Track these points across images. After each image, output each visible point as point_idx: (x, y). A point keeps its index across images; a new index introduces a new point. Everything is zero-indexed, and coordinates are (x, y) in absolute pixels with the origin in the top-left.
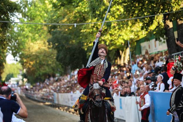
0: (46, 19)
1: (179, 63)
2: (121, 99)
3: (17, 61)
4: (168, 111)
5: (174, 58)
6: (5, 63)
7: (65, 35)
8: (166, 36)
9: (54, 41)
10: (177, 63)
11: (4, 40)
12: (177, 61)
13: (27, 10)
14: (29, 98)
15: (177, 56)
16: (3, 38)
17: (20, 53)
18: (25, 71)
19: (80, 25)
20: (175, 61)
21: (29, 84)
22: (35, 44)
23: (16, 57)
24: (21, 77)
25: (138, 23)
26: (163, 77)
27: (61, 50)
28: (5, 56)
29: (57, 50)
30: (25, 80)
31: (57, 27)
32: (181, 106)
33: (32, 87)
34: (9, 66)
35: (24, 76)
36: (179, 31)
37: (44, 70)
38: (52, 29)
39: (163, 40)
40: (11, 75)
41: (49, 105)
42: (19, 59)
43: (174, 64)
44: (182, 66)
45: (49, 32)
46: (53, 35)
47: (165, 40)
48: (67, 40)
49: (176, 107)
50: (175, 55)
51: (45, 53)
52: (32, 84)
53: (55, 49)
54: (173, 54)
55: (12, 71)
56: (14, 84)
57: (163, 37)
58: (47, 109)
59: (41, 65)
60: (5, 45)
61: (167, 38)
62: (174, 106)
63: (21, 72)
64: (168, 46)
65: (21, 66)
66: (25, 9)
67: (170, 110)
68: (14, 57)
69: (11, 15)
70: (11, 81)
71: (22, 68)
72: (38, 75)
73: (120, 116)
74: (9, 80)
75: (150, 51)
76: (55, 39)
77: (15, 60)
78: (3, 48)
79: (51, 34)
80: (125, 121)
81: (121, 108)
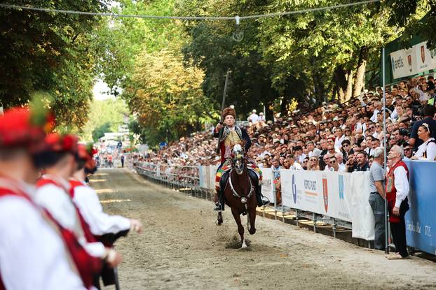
2: (341, 178)
3: (116, 94)
6: (91, 99)
7: (220, 36)
9: (196, 50)
11: (87, 50)
14: (146, 177)
17: (124, 77)
18: (135, 117)
21: (145, 147)
22: (156, 55)
23: (115, 87)
24: (128, 132)
27: (213, 70)
28: (91, 85)
29: (204, 70)
30: (137, 137)
33: (150, 151)
35: (135, 128)
37: (177, 115)
41: (189, 192)
42: (120, 90)
45: (187, 30)
46: (195, 37)
52: (150, 146)
53: (199, 68)
56: (112, 147)
58: (184, 200)
60: (87, 60)
63: (127, 120)
65: (127, 105)
68: (111, 87)
70: (104, 141)
71: (128, 109)
72: (164, 126)
73: (340, 213)
74: (100, 137)
75: (411, 70)
76: (198, 46)
77: (112, 94)
78: (84, 67)
79: (190, 35)
80: (351, 223)
81: (341, 196)
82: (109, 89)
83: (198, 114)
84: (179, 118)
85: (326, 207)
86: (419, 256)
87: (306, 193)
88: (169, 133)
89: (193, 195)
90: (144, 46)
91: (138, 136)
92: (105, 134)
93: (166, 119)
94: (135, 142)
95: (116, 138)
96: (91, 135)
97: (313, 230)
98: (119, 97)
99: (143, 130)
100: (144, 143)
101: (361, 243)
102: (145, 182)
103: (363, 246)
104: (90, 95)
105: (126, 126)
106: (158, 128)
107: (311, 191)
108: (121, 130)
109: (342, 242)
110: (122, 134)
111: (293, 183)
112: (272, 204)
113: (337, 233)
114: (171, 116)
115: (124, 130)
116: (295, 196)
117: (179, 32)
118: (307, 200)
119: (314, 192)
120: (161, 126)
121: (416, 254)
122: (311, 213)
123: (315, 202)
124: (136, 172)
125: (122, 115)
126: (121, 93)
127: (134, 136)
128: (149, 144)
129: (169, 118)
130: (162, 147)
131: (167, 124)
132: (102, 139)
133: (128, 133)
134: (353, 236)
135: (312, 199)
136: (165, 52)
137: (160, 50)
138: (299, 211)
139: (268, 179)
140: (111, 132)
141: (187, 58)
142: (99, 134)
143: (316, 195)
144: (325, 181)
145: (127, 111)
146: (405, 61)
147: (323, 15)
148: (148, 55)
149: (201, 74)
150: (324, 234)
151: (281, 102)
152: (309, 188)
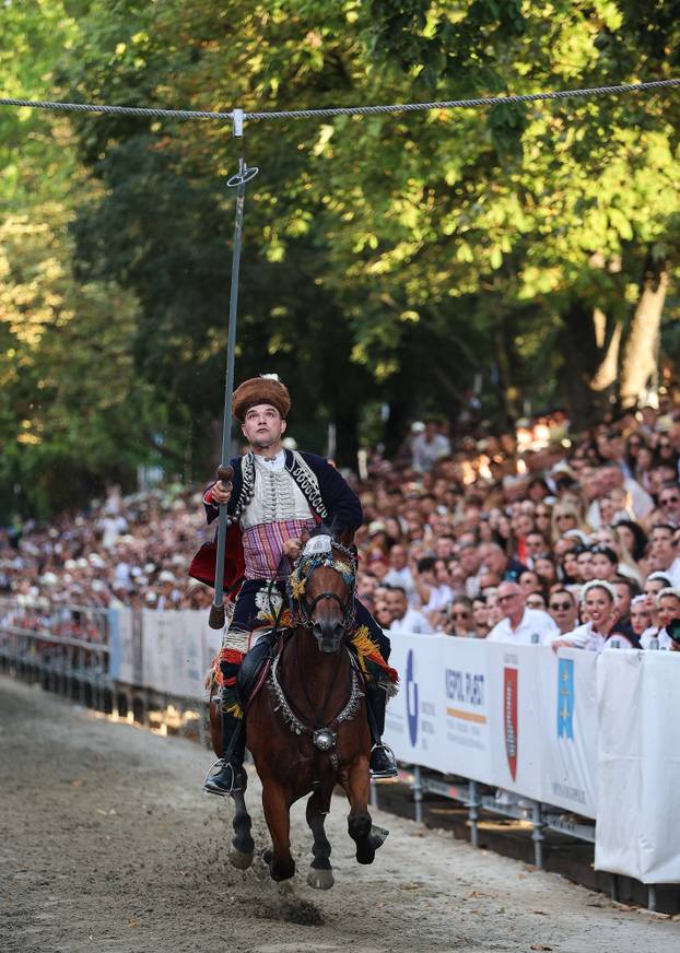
0: (65, 63)
7: (195, 184)
27: (168, 297)
29: (139, 293)
31: (145, 124)
45: (90, 158)
46: (113, 183)
53: (124, 285)
58: (57, 718)
73: (556, 786)
79: (98, 175)
80: (591, 823)
81: (565, 726)
83: (120, 439)
84: (57, 448)
85: (513, 762)
87: (451, 712)
88: (23, 495)
97: (469, 840)
101: (623, 890)
107: (468, 707)
111: (409, 678)
113: (546, 853)
116: (413, 722)
118: (452, 738)
119: (477, 710)
122: (461, 782)
134: (598, 866)
135: (469, 735)
138: (428, 773)
141: (85, 250)
143: (481, 719)
144: (511, 676)
149: (131, 307)
150: (503, 854)
151: (385, 411)
152: (461, 697)
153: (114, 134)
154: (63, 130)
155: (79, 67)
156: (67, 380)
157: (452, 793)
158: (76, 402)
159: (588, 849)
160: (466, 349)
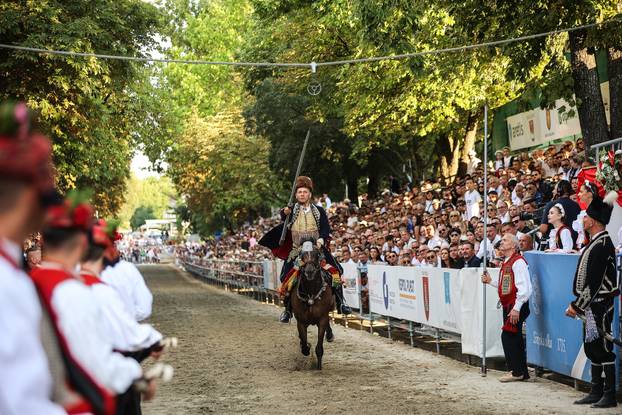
0: (238, 50)
1: (609, 169)
2: (447, 276)
3: (160, 170)
4: (570, 308)
5: (597, 157)
6: (128, 177)
7: (291, 95)
8: (576, 97)
9: (261, 114)
10: (605, 170)
11: (123, 113)
12: (604, 166)
13: (185, 25)
14: (196, 276)
15: (604, 151)
16: (118, 107)
17: (170, 149)
18: (183, 200)
19: (334, 66)
20: (597, 166)
21: (197, 237)
22: (210, 120)
23: (157, 161)
24: (174, 218)
25: (499, 57)
26: (563, 211)
27: (281, 140)
28: (128, 159)
29: (270, 139)
30: (186, 225)
31: (271, 71)
32: (603, 290)
33: (204, 243)
34: (139, 186)
35: (183, 213)
36: (613, 79)
37: (236, 197)
38: (257, 79)
39: (568, 108)
40: (145, 209)
41: (250, 294)
42: (165, 166)
43: (597, 174)
44: (618, 179)
45: (249, 87)
46: (259, 97)
47: (575, 108)
48: (299, 110)
49: (592, 294)
50: (601, 149)
51: (238, 147)
52: (203, 236)
53: (264, 136)
54: (592, 147)
55: (148, 201)
56: (154, 237)
57: (568, 98)
58: (245, 305)
59: (228, 182)
60: (123, 126)
61: (580, 101)
62: (587, 290)
63: (173, 204)
64: (584, 124)
65: (173, 184)
66: (181, 25)
67: (578, 304)
68: (153, 160)
69: (140, 40)
70: (145, 230)
71: (175, 190)
72: (219, 211)
73: (444, 322)
74: (140, 225)
75: (533, 140)
76: (264, 108)
77: (154, 170)
78: (118, 135)
79: (253, 94)
80: (460, 336)
81: (448, 299)
82: (151, 164)
83: (263, 196)
84: (239, 200)
85: (427, 313)
86: (548, 378)
88: (226, 220)
89: (256, 299)
90: (195, 108)
91: (188, 224)
92: (147, 221)
93: (222, 202)
94: (183, 232)
95: (160, 227)
96: (129, 223)
97: (410, 344)
98: (163, 174)
99: (193, 216)
100: (195, 232)
101: (472, 360)
102: (196, 281)
103: (475, 365)
104: (127, 172)
105: (172, 211)
106: (213, 214)
107: (407, 293)
108: (166, 216)
109: (448, 359)
110: (167, 222)
111: (384, 282)
112: (357, 311)
113: (441, 348)
114: (229, 199)
115: (171, 216)
116: (386, 300)
117: (239, 92)
118: (402, 305)
119: (412, 294)
120: (216, 210)
121: (546, 375)
122: (407, 322)
123: (412, 308)
124: (184, 269)
125: (167, 198)
126: (165, 169)
127: (183, 224)
128: (201, 234)
129: (225, 201)
130: (217, 237)
131: (224, 209)
132: (143, 227)
133: (175, 221)
134: (463, 352)
135: (409, 304)
136: (223, 117)
137: (215, 115)
138: (393, 319)
139: (352, 277)
140: (155, 218)
141: (249, 124)
142: (138, 221)
143: (414, 298)
144: (425, 281)
145: (174, 192)
146: (526, 129)
147: (421, 66)
148: (201, 121)
149: (267, 145)
150: (424, 349)
151: (368, 180)
152: (405, 290)
153: (258, 78)
154: (238, 78)
155: (244, 52)
156: (242, 174)
157: (403, 327)
158: (246, 182)
159: (459, 346)
160: (399, 155)
